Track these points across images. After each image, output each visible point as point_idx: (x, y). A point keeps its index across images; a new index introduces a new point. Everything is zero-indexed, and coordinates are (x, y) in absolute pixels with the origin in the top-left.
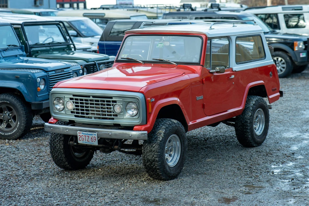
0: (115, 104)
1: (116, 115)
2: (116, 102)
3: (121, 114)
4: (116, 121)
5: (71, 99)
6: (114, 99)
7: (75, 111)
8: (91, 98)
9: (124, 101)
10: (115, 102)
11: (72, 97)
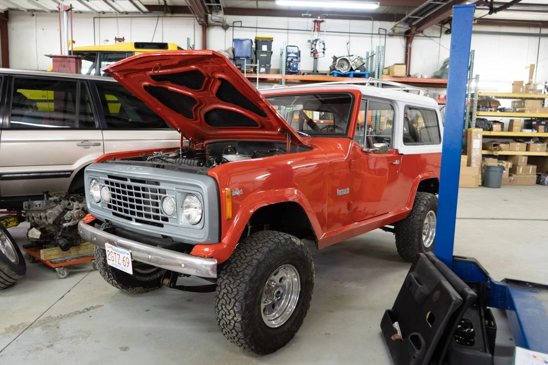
0: (163, 195)
1: (166, 219)
2: (165, 194)
3: (174, 217)
4: (167, 230)
5: (107, 182)
6: (162, 187)
7: (112, 204)
8: (129, 182)
9: (179, 192)
10: (164, 192)
11: (107, 179)
